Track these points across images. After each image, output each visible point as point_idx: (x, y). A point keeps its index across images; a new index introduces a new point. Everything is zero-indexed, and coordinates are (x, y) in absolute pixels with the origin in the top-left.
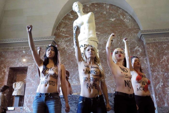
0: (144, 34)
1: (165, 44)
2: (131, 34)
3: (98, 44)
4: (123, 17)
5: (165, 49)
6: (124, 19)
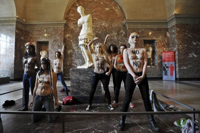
0: (128, 22)
1: (141, 30)
2: (119, 21)
5: (140, 33)
6: (116, 9)
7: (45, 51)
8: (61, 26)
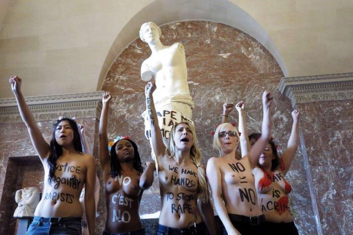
0: (292, 86)
1: (338, 105)
2: (265, 85)
3: (192, 108)
4: (247, 48)
5: (339, 116)
6: (250, 53)
7: (31, 189)
8: (87, 110)
